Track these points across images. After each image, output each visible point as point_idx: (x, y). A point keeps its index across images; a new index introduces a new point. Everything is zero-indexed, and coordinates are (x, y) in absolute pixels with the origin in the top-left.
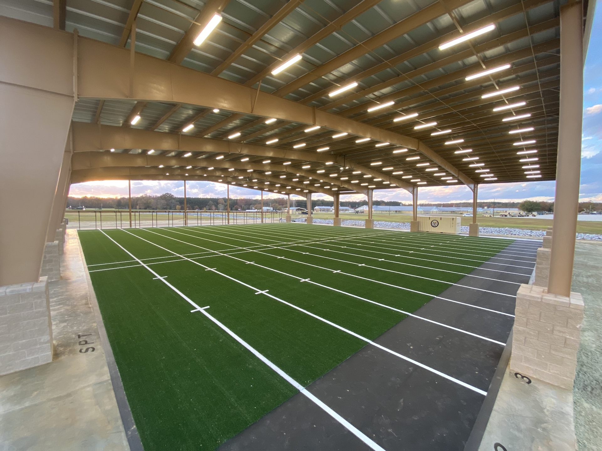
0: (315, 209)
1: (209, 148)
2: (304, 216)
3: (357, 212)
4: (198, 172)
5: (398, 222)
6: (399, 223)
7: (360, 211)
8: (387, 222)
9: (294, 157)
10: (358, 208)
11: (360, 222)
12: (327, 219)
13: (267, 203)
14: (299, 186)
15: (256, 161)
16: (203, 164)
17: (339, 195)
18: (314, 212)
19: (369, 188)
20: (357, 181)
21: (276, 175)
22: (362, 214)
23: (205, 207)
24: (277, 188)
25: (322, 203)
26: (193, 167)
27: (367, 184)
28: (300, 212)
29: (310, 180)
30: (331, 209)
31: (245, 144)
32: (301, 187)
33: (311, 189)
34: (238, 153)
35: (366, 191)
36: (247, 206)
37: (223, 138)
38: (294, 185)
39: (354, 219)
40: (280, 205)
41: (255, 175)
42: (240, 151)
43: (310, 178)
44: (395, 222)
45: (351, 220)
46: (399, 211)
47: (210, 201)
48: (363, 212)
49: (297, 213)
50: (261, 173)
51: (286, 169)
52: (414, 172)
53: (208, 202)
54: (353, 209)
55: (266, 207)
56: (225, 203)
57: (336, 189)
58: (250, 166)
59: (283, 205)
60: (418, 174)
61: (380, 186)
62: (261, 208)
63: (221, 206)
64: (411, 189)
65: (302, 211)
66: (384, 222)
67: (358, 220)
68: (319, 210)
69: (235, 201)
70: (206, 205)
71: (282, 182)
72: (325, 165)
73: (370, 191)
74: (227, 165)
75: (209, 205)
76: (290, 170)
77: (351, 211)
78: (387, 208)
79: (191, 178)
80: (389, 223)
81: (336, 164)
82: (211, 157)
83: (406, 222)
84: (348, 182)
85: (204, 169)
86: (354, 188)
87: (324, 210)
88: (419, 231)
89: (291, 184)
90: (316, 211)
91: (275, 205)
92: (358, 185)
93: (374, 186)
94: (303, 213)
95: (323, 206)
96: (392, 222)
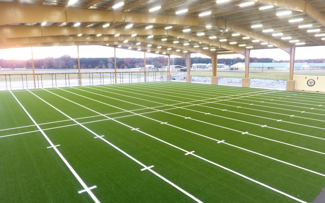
0: (193, 66)
1: (95, 18)
2: (183, 73)
3: (232, 69)
4: (88, 39)
5: (272, 79)
6: (273, 81)
7: (235, 68)
8: (262, 80)
9: (176, 22)
10: (232, 64)
11: (236, 79)
12: (205, 76)
13: (149, 62)
14: (179, 48)
15: (139, 27)
16: (92, 32)
17: (217, 55)
18: (192, 69)
19: (247, 49)
20: (236, 43)
21: (157, 38)
22: (237, 70)
23: (97, 66)
24: (158, 50)
25: (199, 61)
26: (83, 35)
27: (244, 45)
28: (179, 69)
29: (189, 42)
30: (207, 66)
31: (128, 12)
32: (181, 48)
33: (190, 50)
34: (122, 21)
35: (243, 52)
36: (132, 64)
37: (107, 8)
38: (174, 47)
39: (230, 77)
40: (160, 63)
41: (138, 39)
42: (124, 20)
43: (190, 40)
44: (269, 79)
45: (227, 77)
46: (272, 68)
47: (101, 61)
48: (237, 69)
49: (176, 70)
50: (144, 37)
51: (167, 33)
52: (295, 33)
53: (99, 62)
54: (228, 66)
55: (148, 65)
56: (113, 62)
57: (215, 50)
58: (133, 31)
59: (163, 63)
60: (298, 35)
61: (258, 46)
62: (144, 66)
63: (110, 65)
64: (288, 49)
65: (181, 69)
66: (258, 79)
67: (234, 78)
68: (196, 67)
69: (122, 60)
70: (98, 64)
71: (163, 45)
72: (205, 28)
73: (248, 52)
74: (112, 32)
75: (100, 64)
76: (170, 34)
77: (226, 67)
78: (261, 64)
79: (83, 43)
80: (264, 81)
81: (217, 27)
82: (98, 26)
83: (280, 79)
84: (227, 43)
85: (93, 36)
86: (232, 48)
87: (200, 67)
88: (295, 90)
89: (172, 46)
90: (194, 68)
91: (156, 63)
92: (236, 46)
93: (252, 47)
94: (182, 70)
95: (199, 63)
96: (266, 79)
